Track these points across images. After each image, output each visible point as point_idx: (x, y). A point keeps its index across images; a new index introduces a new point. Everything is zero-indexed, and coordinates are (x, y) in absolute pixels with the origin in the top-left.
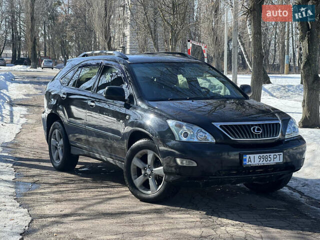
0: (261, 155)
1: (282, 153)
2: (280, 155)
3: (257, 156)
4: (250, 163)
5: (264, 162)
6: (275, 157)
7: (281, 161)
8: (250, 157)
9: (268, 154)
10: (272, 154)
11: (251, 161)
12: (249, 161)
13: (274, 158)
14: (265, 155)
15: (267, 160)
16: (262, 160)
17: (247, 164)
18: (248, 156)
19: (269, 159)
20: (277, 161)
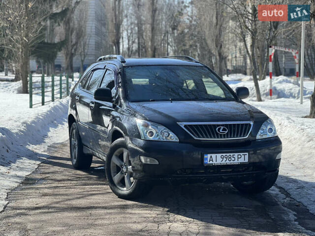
0: (224, 155)
1: (247, 154)
2: (244, 155)
3: (219, 155)
4: (211, 162)
5: (228, 161)
6: (239, 156)
7: (247, 160)
8: (211, 157)
9: (232, 154)
10: (236, 154)
11: (212, 160)
12: (210, 160)
13: (238, 158)
14: (228, 154)
15: (230, 159)
16: (225, 159)
17: (208, 163)
18: (209, 156)
19: (233, 159)
20: (241, 160)
